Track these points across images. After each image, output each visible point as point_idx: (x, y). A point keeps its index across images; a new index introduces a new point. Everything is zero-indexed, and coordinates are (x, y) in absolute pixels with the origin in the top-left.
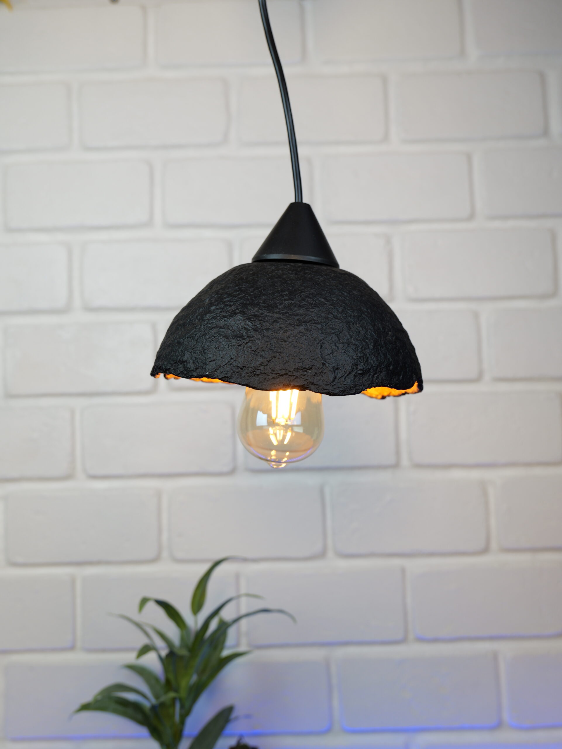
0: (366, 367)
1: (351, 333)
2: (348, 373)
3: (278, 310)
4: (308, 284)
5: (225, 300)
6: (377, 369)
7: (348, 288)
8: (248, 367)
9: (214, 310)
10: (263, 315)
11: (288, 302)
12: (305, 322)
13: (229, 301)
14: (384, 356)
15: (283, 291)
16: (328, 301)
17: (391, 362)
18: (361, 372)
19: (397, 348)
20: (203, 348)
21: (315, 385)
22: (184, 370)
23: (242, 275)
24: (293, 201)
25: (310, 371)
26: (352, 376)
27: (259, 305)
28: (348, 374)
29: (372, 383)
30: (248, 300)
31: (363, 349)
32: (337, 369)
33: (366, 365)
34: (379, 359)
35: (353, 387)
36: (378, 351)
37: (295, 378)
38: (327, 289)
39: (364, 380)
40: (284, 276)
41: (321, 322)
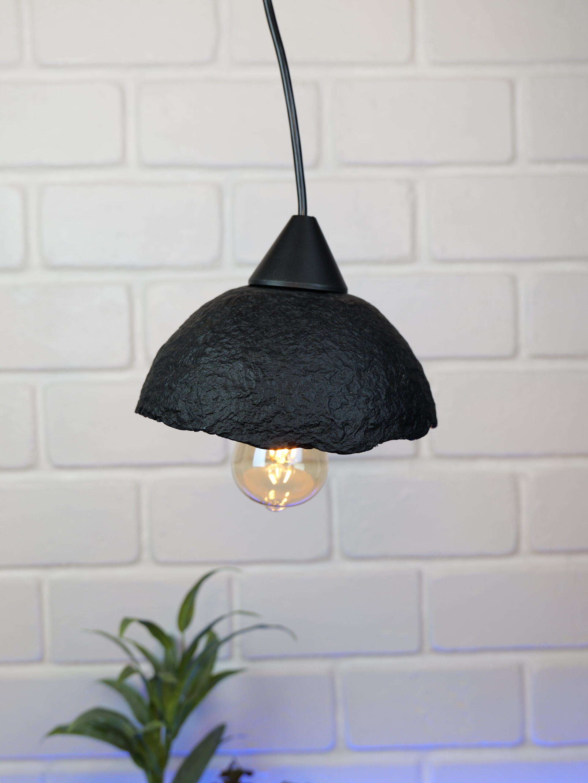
0: (378, 420)
1: (362, 382)
2: (358, 428)
3: (282, 357)
4: (315, 324)
5: (222, 341)
6: (389, 422)
7: (358, 325)
8: (249, 423)
9: (211, 352)
10: (265, 363)
11: (292, 346)
12: (311, 371)
13: (227, 343)
14: (397, 405)
15: (287, 333)
16: (337, 345)
17: (405, 412)
18: (372, 427)
19: (411, 393)
20: (199, 397)
21: (322, 443)
22: (178, 420)
23: (240, 309)
24: (296, 213)
25: (317, 428)
26: (362, 433)
27: (260, 350)
28: (358, 430)
29: (384, 437)
30: (249, 342)
31: (375, 400)
32: (347, 424)
33: (378, 418)
34: (392, 410)
35: (363, 444)
36: (391, 400)
37: (302, 436)
38: (335, 329)
39: (375, 435)
40: (288, 313)
41: (330, 371)
